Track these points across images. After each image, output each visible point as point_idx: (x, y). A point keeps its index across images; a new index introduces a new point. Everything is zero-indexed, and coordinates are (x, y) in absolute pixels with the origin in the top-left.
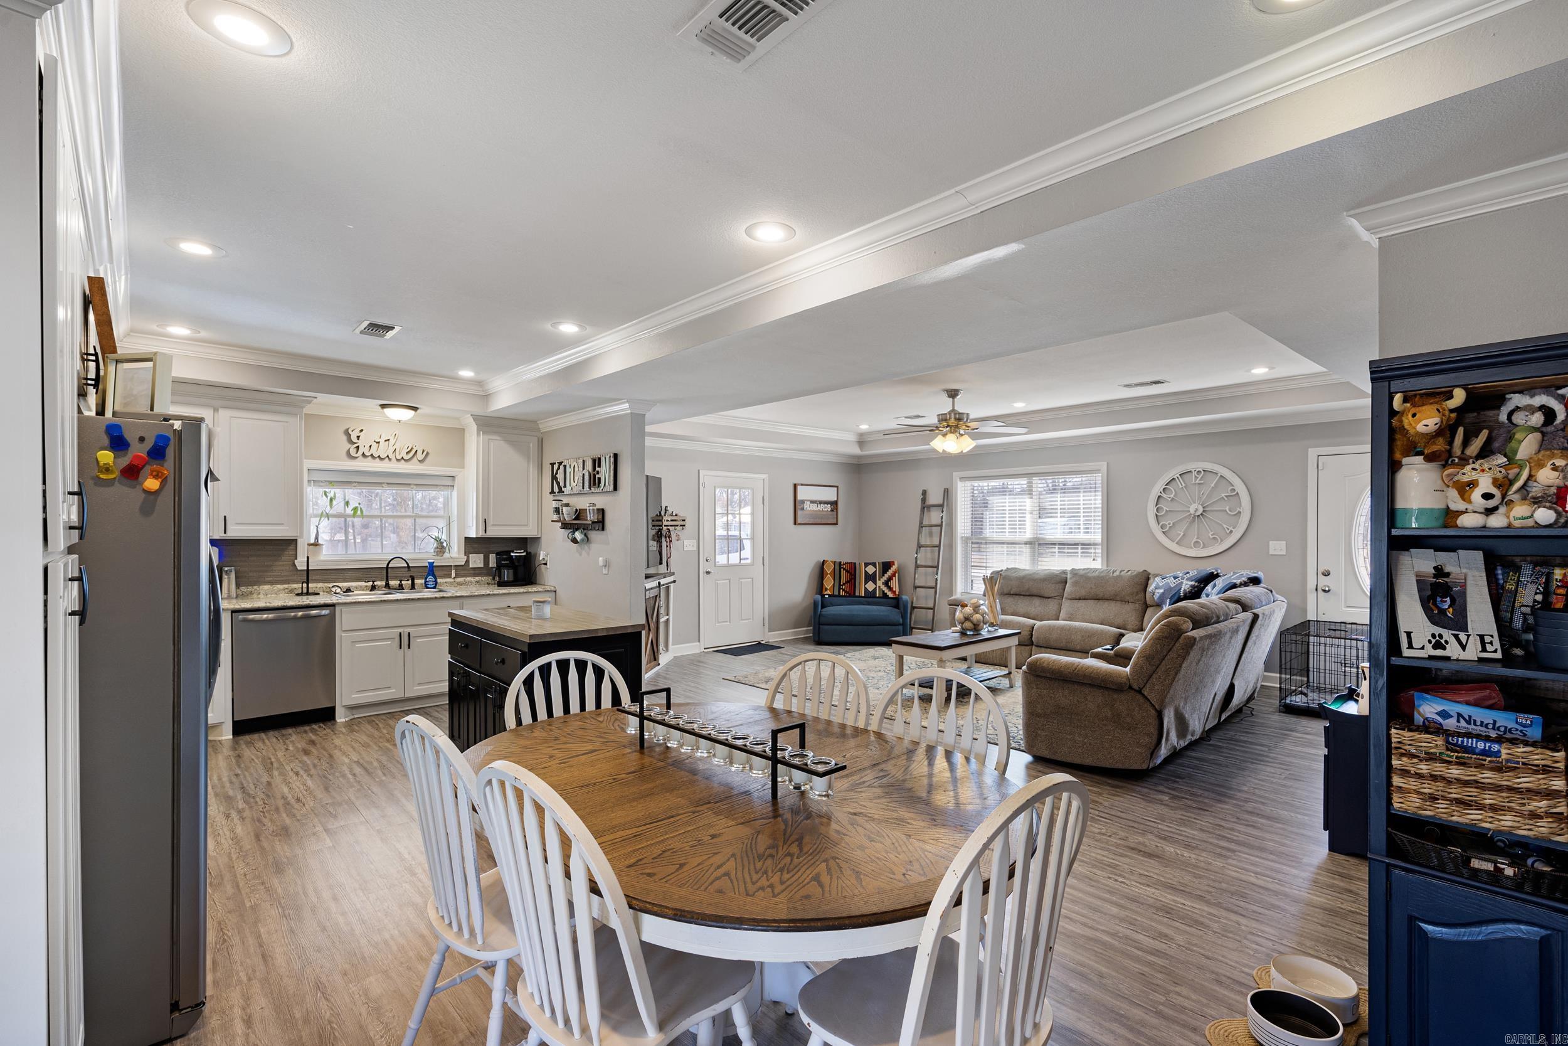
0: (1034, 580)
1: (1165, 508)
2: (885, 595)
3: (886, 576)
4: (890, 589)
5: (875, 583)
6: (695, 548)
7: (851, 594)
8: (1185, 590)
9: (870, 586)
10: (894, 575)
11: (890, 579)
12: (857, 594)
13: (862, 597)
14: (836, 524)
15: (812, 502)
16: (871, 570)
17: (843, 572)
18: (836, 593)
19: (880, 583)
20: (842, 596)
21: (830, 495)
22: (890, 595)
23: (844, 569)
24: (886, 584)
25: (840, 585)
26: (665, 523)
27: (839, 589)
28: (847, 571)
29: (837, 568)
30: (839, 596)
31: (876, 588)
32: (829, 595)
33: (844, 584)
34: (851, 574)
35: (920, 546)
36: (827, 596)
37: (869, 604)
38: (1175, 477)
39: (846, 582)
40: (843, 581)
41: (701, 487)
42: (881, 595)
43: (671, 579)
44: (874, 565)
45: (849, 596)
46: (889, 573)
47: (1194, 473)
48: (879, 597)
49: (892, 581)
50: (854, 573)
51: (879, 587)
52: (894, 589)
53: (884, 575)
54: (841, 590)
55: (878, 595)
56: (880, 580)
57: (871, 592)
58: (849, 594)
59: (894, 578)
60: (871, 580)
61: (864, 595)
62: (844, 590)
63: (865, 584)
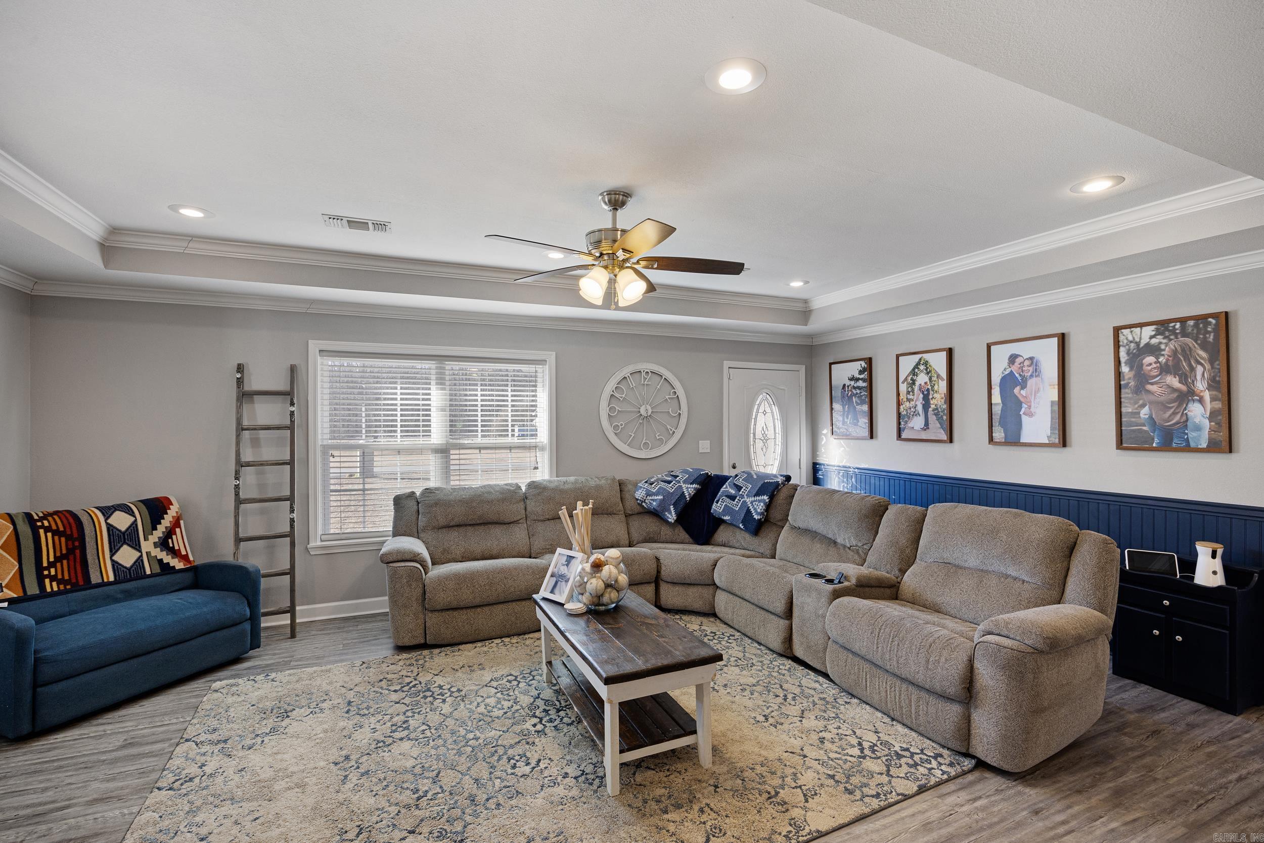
0: (490, 502)
1: (617, 408)
2: (166, 568)
3: (160, 529)
4: (175, 553)
5: (137, 547)
7: (77, 584)
8: (689, 494)
9: (127, 556)
10: (176, 523)
11: (170, 533)
12: (95, 578)
13: (110, 584)
16: (121, 521)
17: (43, 537)
18: (33, 589)
19: (147, 546)
20: (53, 594)
22: (178, 564)
23: (47, 530)
24: (164, 543)
25: (40, 567)
27: (40, 578)
28: (55, 533)
29: (25, 529)
30: (42, 595)
31: (140, 559)
32: (12, 601)
33: (51, 565)
34: (69, 538)
35: (240, 464)
36: (5, 604)
37: (129, 595)
38: (626, 376)
39: (58, 559)
40: (48, 557)
42: (157, 569)
44: (125, 509)
45: (76, 588)
46: (167, 521)
47: (643, 374)
48: (152, 575)
49: (174, 537)
50: (75, 535)
51: (148, 554)
52: (184, 553)
53: (155, 528)
54: (47, 581)
55: (148, 572)
56: (146, 539)
57: (129, 569)
58: (73, 585)
59: (178, 530)
60: (125, 543)
61: (112, 578)
62: (53, 579)
63: (112, 555)
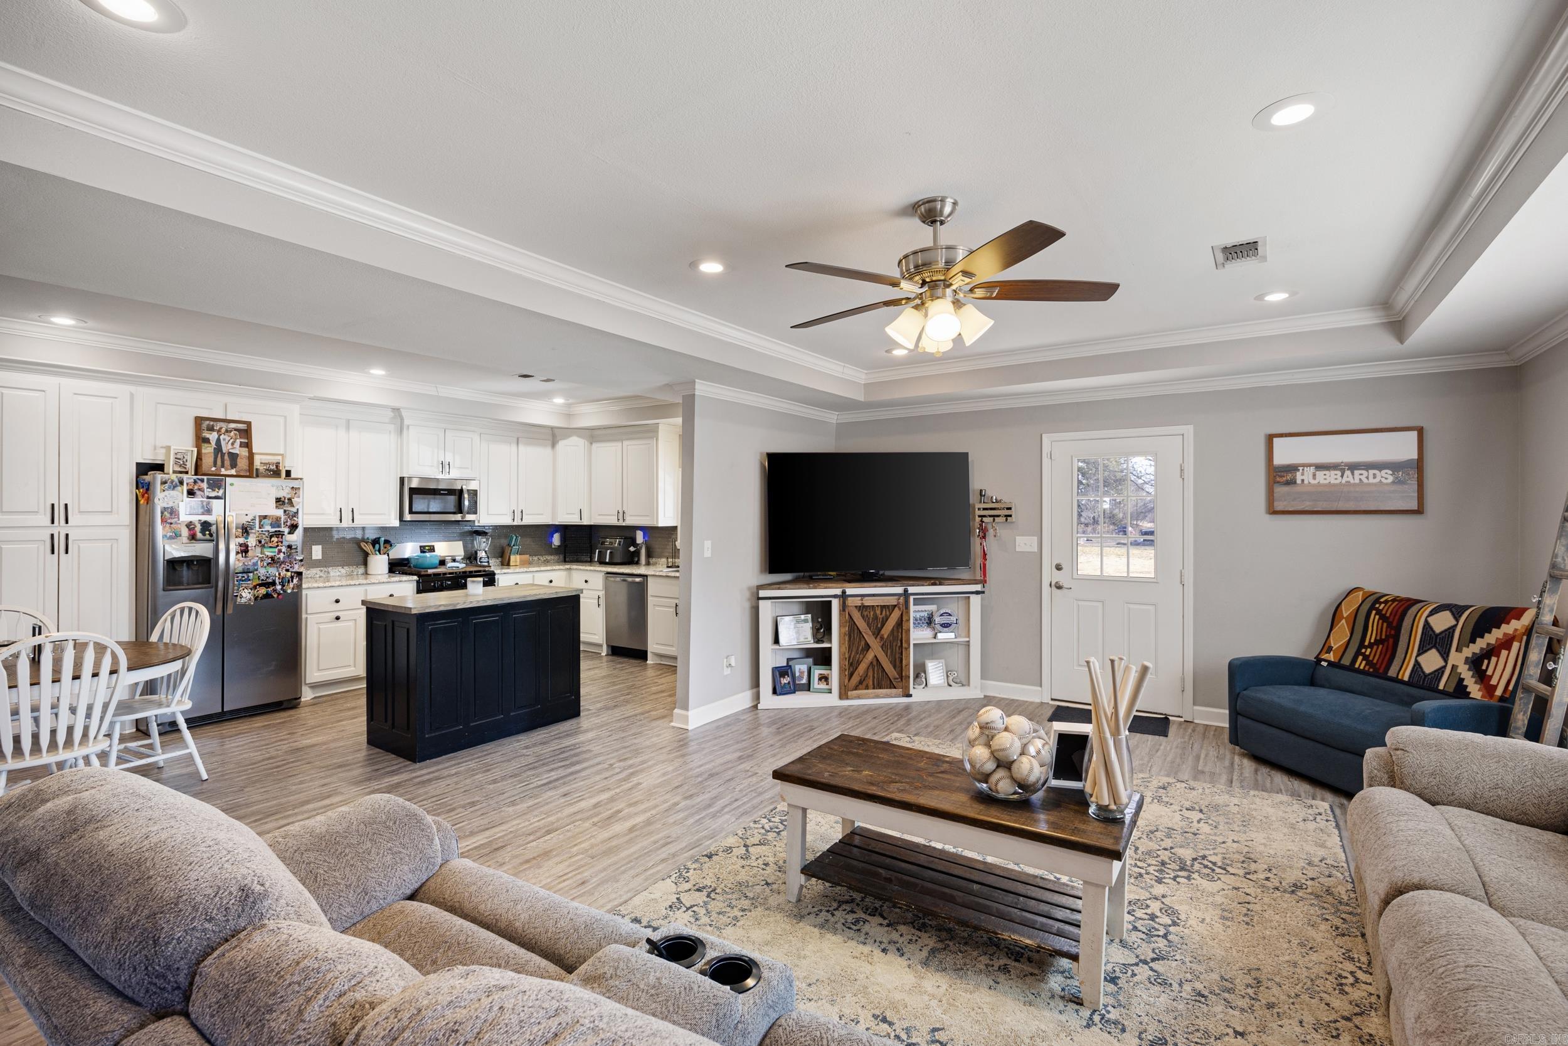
2: (1458, 691)
3: (1481, 644)
4: (1482, 677)
5: (1445, 656)
6: (1035, 549)
7: (1379, 671)
9: (1431, 661)
10: (1506, 644)
11: (1491, 652)
12: (1392, 673)
13: (1402, 682)
14: (1419, 511)
15: (1320, 467)
16: (1441, 622)
17: (1374, 617)
18: (1346, 661)
19: (1458, 659)
20: (1358, 671)
21: (1404, 447)
23: (1379, 612)
24: (1476, 663)
25: (1362, 645)
26: (978, 513)
27: (1358, 653)
28: (1383, 617)
29: (1367, 605)
30: (1351, 668)
31: (1441, 671)
32: (1330, 663)
33: (1371, 645)
34: (1389, 625)
35: (1550, 576)
36: (1324, 664)
39: (1377, 642)
40: (1371, 637)
41: (1045, 460)
42: (1450, 688)
43: (978, 587)
44: (1456, 610)
45: (1376, 675)
46: (1492, 637)
49: (1494, 659)
50: (1395, 624)
51: (1454, 667)
52: (1494, 682)
53: (1473, 641)
54: (1360, 658)
55: (1441, 687)
56: (1459, 650)
57: (1426, 676)
58: (1376, 670)
59: (1504, 653)
60: (1434, 646)
61: (1406, 678)
62: (1366, 658)
63: (1418, 655)
